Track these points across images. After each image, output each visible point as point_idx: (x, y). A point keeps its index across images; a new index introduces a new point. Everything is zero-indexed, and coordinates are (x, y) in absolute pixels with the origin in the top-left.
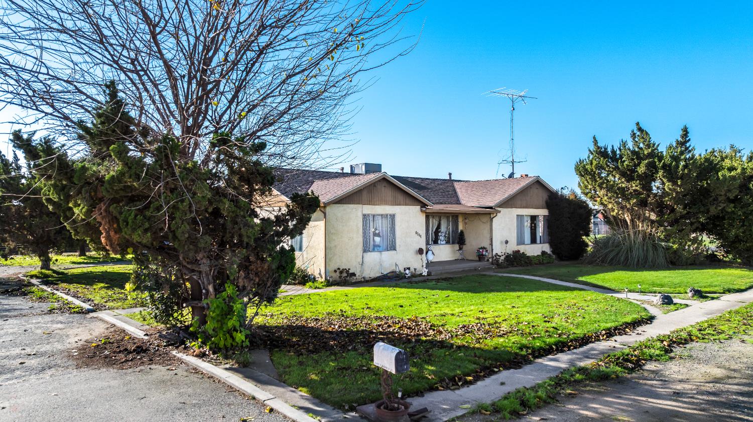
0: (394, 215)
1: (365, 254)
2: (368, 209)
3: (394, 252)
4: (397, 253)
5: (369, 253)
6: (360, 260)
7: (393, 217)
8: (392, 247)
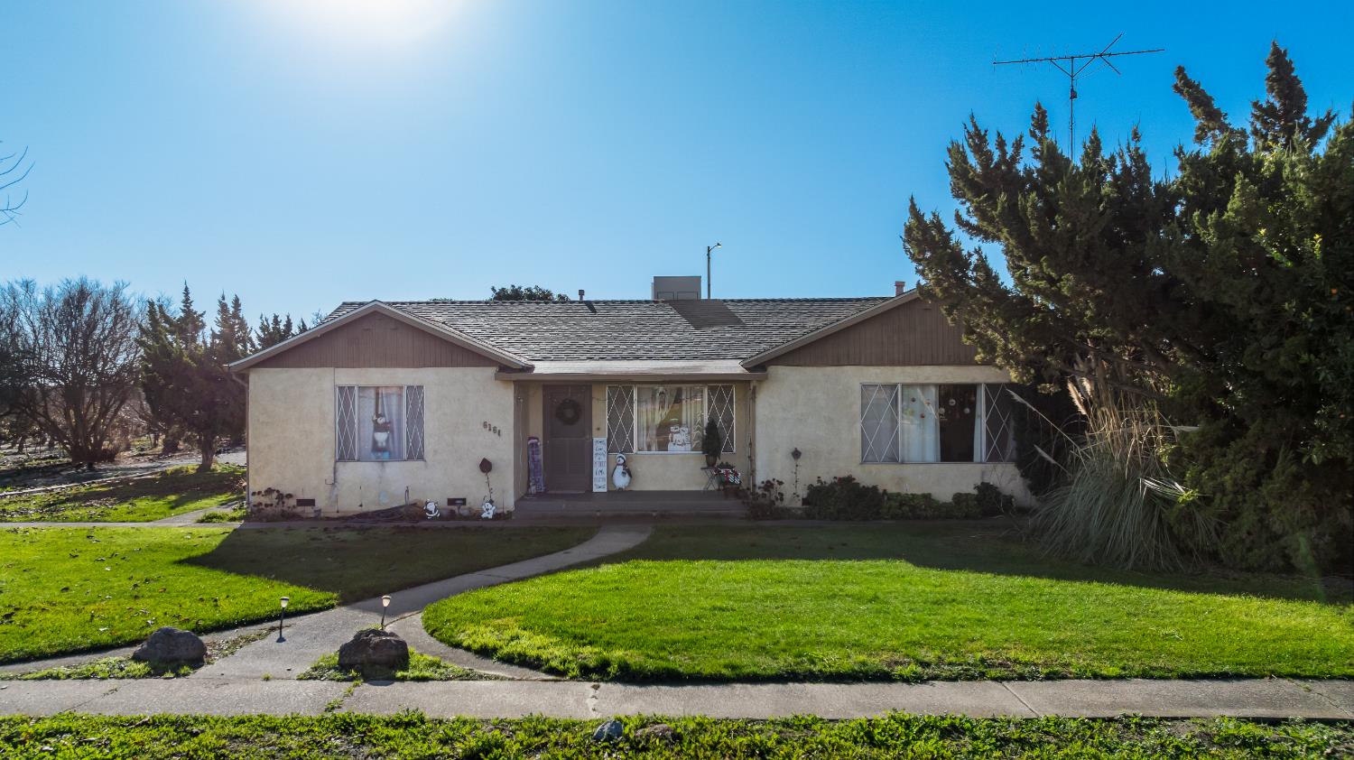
0: (420, 388)
1: (338, 464)
2: (347, 377)
3: (420, 463)
4: (426, 466)
5: (351, 464)
6: (329, 475)
7: (416, 392)
8: (416, 454)
